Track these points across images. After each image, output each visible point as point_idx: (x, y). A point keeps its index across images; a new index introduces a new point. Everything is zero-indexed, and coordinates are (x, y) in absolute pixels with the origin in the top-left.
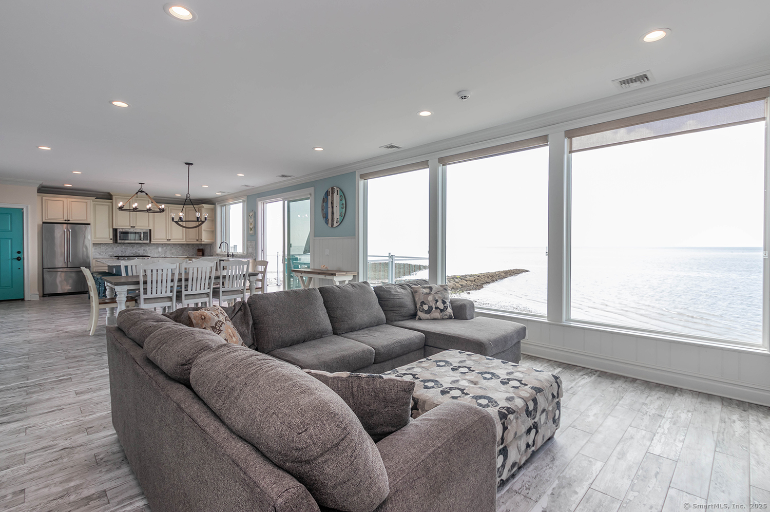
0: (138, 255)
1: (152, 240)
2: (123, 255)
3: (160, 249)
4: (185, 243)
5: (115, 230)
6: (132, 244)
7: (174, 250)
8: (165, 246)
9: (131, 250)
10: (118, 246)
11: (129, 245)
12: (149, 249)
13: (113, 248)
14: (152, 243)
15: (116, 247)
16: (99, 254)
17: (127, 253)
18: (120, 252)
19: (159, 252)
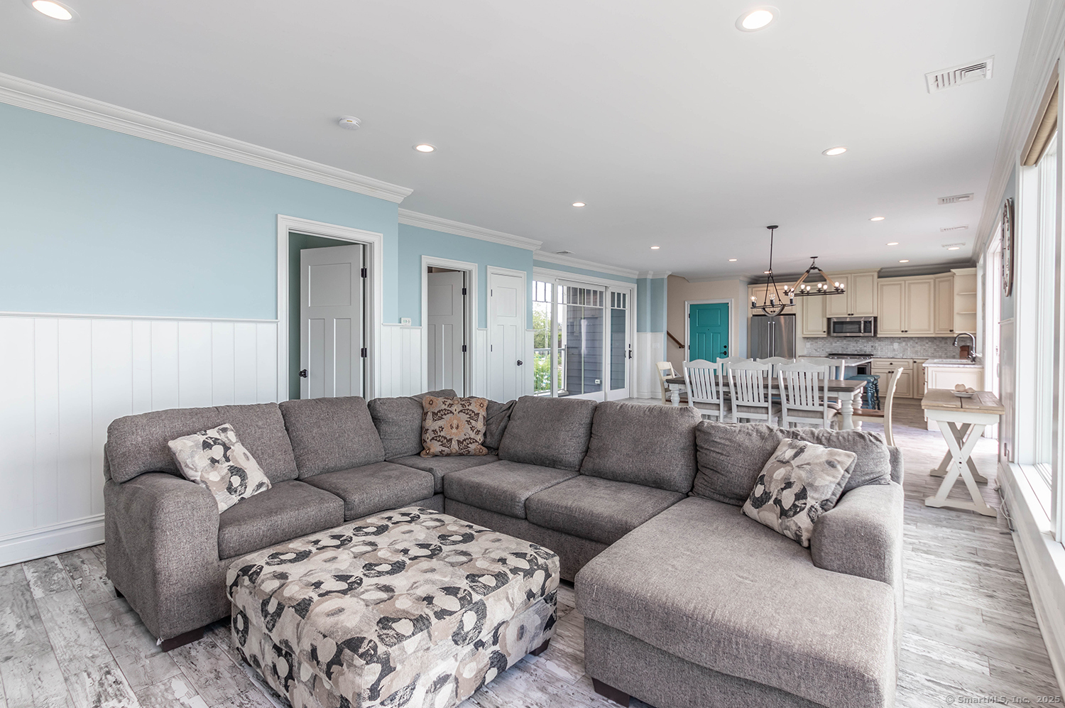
0: (863, 353)
1: (879, 332)
2: (845, 353)
3: (896, 345)
4: (933, 336)
5: (829, 319)
6: (856, 339)
7: (918, 348)
8: (904, 341)
9: (854, 346)
10: (838, 341)
11: (851, 339)
12: (880, 345)
13: (831, 344)
14: (878, 336)
15: (836, 343)
16: (816, 350)
17: (849, 350)
18: (840, 348)
19: (894, 350)
